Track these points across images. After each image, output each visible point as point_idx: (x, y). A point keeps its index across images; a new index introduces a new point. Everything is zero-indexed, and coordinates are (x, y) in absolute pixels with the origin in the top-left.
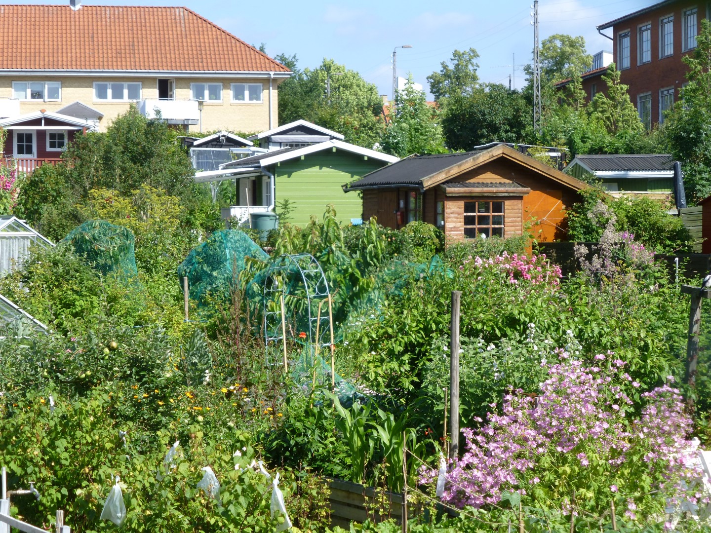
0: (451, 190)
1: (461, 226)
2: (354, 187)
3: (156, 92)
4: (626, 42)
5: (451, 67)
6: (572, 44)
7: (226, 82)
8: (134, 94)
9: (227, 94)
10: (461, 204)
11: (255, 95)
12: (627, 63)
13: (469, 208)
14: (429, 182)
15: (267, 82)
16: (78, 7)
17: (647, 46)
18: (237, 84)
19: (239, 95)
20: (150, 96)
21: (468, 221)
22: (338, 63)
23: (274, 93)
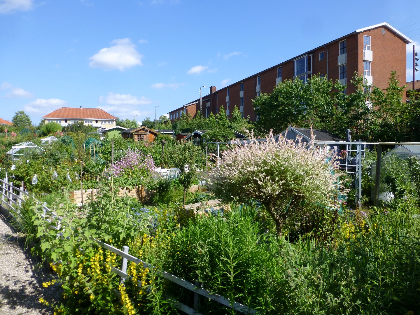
0: (135, 133)
1: (137, 139)
2: (120, 133)
3: (95, 122)
4: (171, 115)
5: (146, 120)
6: (165, 117)
7: (107, 121)
8: (91, 122)
9: (107, 122)
10: (137, 135)
11: (112, 123)
12: (171, 119)
13: (138, 136)
14: (131, 132)
15: (114, 121)
16: (82, 108)
17: (174, 116)
18: (109, 121)
19: (109, 123)
20: (94, 122)
21: (138, 138)
22: (129, 119)
23: (115, 122)
